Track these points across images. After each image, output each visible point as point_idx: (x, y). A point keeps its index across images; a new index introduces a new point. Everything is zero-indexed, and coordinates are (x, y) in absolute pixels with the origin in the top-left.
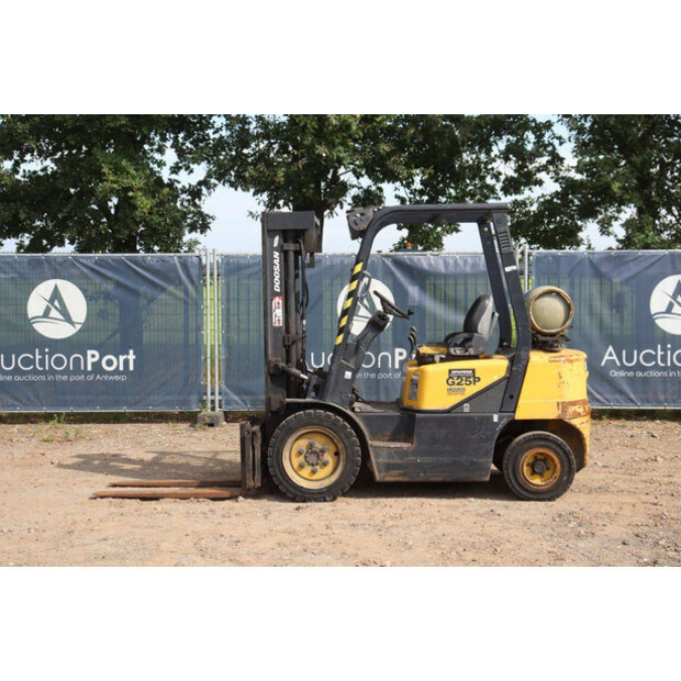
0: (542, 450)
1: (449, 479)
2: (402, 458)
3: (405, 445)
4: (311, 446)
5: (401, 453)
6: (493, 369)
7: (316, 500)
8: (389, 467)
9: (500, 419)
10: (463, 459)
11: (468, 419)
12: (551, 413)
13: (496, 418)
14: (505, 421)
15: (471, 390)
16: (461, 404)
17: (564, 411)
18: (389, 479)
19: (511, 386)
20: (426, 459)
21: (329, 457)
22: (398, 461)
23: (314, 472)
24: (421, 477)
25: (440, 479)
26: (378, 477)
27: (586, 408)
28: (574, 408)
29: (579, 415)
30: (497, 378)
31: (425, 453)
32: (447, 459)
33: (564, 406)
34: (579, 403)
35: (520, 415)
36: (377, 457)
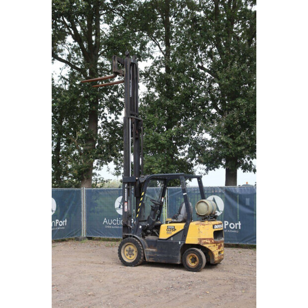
0: (193, 254)
1: (167, 262)
2: (153, 254)
3: (154, 250)
4: (130, 248)
5: (153, 253)
6: (180, 227)
7: (130, 266)
8: (150, 257)
9: (181, 243)
10: (170, 256)
11: (172, 243)
12: (196, 242)
13: (180, 243)
14: (183, 244)
15: (173, 233)
16: (170, 238)
17: (200, 242)
18: (150, 261)
19: (185, 231)
20: (160, 255)
21: (134, 253)
22: (152, 255)
23: (130, 257)
24: (159, 261)
25: (164, 262)
26: (147, 260)
27: (213, 241)
28: (204, 241)
29: (208, 243)
30: (181, 229)
31: (160, 253)
32: (166, 256)
33: (200, 240)
34: (207, 239)
35: (187, 242)
36: (146, 253)
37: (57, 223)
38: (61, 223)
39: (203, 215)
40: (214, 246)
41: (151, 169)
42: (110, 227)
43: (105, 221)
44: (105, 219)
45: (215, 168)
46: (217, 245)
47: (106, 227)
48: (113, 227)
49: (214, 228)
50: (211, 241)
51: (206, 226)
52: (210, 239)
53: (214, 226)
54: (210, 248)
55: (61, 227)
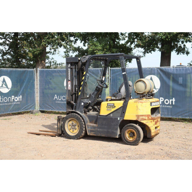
0: (131, 130)
1: (107, 136)
2: (94, 129)
3: (95, 125)
4: (72, 124)
5: (94, 127)
6: (119, 104)
7: (73, 139)
8: (91, 131)
9: (120, 119)
10: (110, 130)
11: (111, 118)
12: (134, 118)
13: (119, 119)
14: (121, 120)
15: (113, 110)
16: (110, 114)
17: (138, 118)
18: (91, 135)
19: (124, 109)
20: (101, 130)
21: (77, 127)
22: (93, 130)
23: (73, 131)
24: (99, 135)
25: (104, 136)
26: (88, 134)
27: (150, 117)
28: (142, 117)
29: (145, 119)
30: (120, 106)
31: (100, 128)
32: (106, 130)
33: (138, 116)
34: (145, 116)
35: (126, 118)
36: (88, 128)
37: (13, 99)
38: (16, 99)
39: (141, 93)
40: (151, 122)
41: (95, 51)
42: (60, 102)
43: (56, 97)
44: (56, 95)
45: (151, 51)
46: (153, 121)
47: (57, 102)
48: (62, 102)
49: (151, 105)
50: (148, 118)
51: (143, 103)
52: (148, 116)
53: (151, 103)
54: (147, 124)
55: (17, 102)
